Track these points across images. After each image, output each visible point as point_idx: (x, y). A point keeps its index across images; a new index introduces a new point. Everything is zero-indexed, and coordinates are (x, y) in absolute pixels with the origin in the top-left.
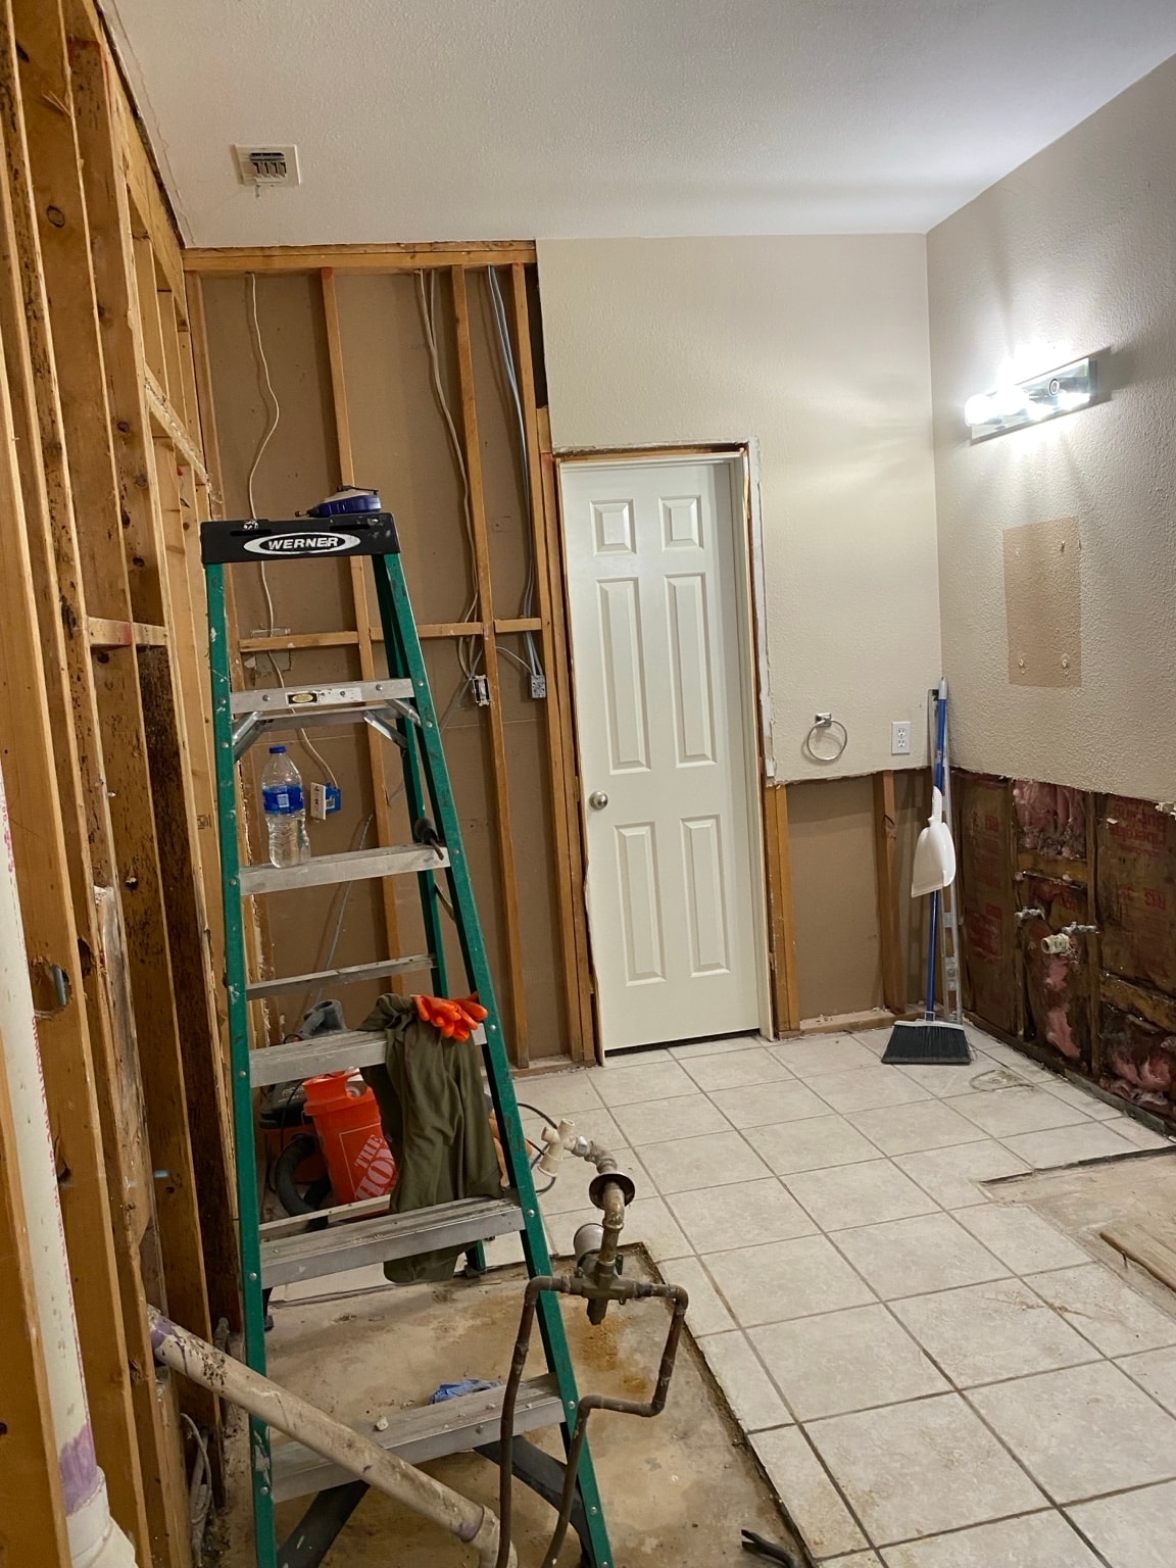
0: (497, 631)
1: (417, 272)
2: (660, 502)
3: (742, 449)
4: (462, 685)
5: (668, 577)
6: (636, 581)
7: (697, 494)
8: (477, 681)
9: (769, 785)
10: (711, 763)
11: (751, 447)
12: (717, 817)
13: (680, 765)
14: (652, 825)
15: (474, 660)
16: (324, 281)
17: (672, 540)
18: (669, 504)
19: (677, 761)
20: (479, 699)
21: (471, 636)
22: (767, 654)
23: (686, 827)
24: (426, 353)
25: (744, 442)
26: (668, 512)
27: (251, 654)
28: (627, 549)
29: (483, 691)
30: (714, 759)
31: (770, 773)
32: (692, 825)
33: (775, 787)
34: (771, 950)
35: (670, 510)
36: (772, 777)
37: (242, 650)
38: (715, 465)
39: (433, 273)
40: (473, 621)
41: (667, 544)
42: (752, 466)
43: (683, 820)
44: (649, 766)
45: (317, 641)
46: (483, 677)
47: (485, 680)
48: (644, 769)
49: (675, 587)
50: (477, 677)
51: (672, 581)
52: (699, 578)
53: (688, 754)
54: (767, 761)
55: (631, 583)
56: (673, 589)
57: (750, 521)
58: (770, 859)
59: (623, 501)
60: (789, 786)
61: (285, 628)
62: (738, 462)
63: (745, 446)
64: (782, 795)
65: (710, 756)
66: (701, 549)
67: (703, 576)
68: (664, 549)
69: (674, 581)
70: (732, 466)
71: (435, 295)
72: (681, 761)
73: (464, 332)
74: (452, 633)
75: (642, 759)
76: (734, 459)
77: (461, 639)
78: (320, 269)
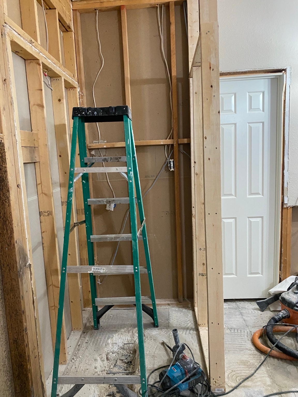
0: (179, 143)
1: (157, 5)
2: (248, 94)
3: (284, 71)
4: (165, 163)
5: (249, 123)
6: (235, 124)
7: (263, 90)
8: (170, 162)
9: (285, 206)
10: (261, 196)
11: (288, 71)
12: (262, 217)
13: (248, 196)
14: (235, 218)
15: (170, 154)
16: (121, 11)
17: (251, 108)
18: (251, 94)
19: (248, 195)
20: (170, 168)
21: (169, 144)
22: (288, 154)
23: (249, 220)
24: (159, 38)
25: (285, 68)
26: (250, 98)
27: (93, 149)
28: (233, 112)
29: (172, 166)
30: (263, 195)
31: (286, 202)
32: (252, 220)
33: (287, 208)
34: (280, 270)
35: (251, 97)
36: (287, 204)
37: (88, 148)
38: (271, 78)
39: (163, 5)
40: (170, 139)
41: (249, 111)
42: (288, 79)
43: (248, 217)
44: (236, 196)
45: (114, 145)
46: (172, 160)
47: (173, 161)
48: (234, 197)
49: (251, 127)
50: (170, 160)
51: (250, 124)
52: (262, 124)
53: (252, 193)
54: (285, 197)
55: (234, 125)
56: (250, 128)
57: (285, 101)
58: (283, 235)
59: (232, 93)
60: (293, 208)
61: (104, 140)
62: (281, 77)
63: (285, 70)
64: (290, 211)
65: (261, 194)
66: (263, 112)
67: (263, 123)
68: (248, 112)
69: (251, 125)
70: (279, 79)
71: (163, 15)
72: (249, 195)
73: (173, 28)
74: (162, 143)
75: (233, 193)
76: (280, 76)
77: (166, 146)
78: (120, 6)
